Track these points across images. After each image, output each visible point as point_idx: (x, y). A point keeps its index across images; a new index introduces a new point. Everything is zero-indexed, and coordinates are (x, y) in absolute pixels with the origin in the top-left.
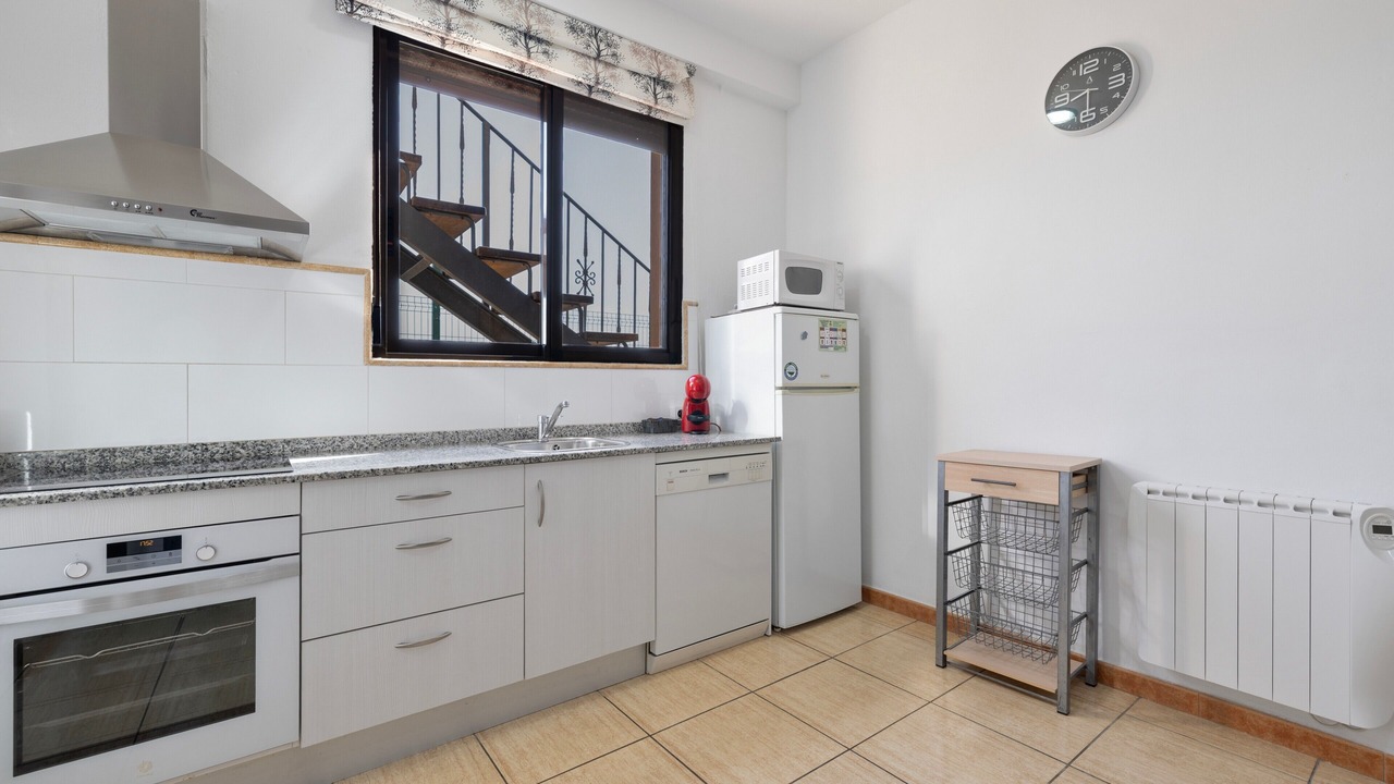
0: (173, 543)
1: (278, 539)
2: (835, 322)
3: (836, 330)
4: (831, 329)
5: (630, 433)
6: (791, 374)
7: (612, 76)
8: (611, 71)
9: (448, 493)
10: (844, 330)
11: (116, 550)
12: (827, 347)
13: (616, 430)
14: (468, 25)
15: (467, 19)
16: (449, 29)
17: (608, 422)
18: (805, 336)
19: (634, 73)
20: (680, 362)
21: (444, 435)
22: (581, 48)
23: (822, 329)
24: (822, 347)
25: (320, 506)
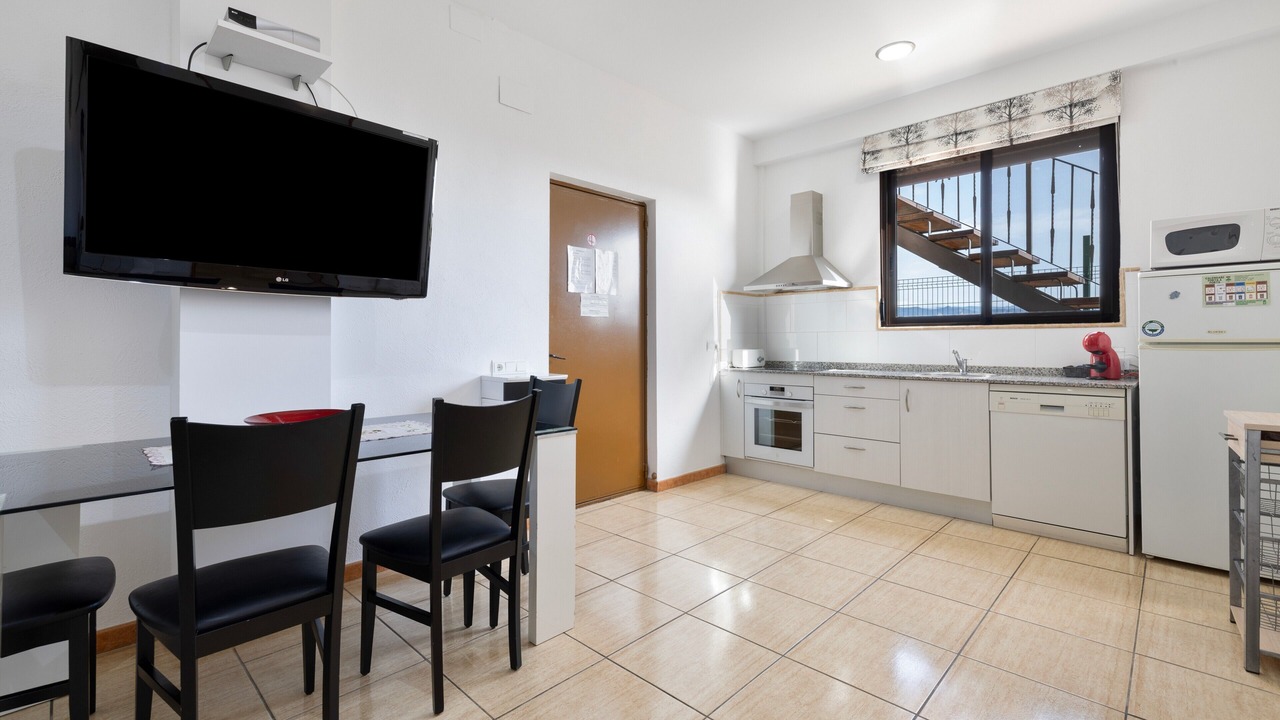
0: (782, 389)
1: (807, 394)
2: (1237, 277)
3: (1243, 284)
4: (1228, 285)
5: (1053, 375)
6: (1156, 330)
7: (1025, 125)
8: (1024, 122)
9: (863, 388)
10: (1265, 283)
11: (772, 389)
12: (1221, 303)
13: (1039, 372)
14: (920, 149)
15: (920, 146)
16: (908, 158)
17: (1031, 366)
18: (1175, 295)
19: (1049, 112)
20: (1118, 321)
21: (913, 366)
22: (995, 122)
23: (1207, 286)
24: (1208, 303)
25: (821, 384)
